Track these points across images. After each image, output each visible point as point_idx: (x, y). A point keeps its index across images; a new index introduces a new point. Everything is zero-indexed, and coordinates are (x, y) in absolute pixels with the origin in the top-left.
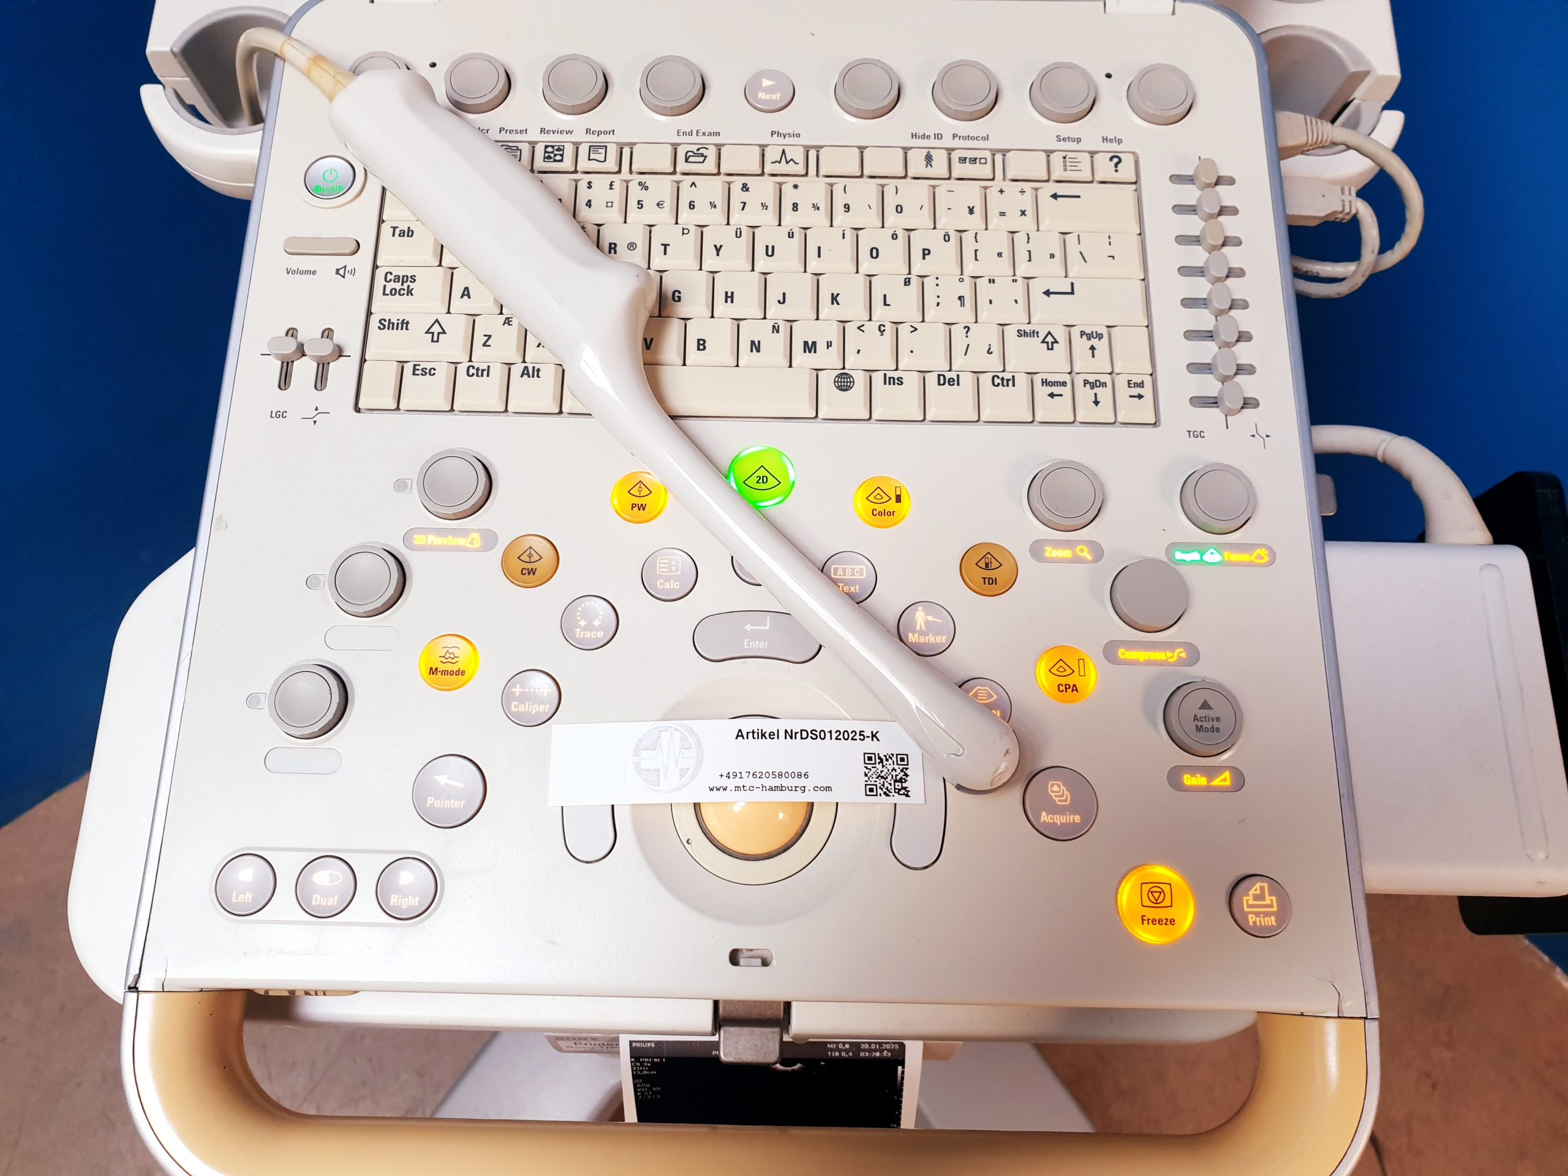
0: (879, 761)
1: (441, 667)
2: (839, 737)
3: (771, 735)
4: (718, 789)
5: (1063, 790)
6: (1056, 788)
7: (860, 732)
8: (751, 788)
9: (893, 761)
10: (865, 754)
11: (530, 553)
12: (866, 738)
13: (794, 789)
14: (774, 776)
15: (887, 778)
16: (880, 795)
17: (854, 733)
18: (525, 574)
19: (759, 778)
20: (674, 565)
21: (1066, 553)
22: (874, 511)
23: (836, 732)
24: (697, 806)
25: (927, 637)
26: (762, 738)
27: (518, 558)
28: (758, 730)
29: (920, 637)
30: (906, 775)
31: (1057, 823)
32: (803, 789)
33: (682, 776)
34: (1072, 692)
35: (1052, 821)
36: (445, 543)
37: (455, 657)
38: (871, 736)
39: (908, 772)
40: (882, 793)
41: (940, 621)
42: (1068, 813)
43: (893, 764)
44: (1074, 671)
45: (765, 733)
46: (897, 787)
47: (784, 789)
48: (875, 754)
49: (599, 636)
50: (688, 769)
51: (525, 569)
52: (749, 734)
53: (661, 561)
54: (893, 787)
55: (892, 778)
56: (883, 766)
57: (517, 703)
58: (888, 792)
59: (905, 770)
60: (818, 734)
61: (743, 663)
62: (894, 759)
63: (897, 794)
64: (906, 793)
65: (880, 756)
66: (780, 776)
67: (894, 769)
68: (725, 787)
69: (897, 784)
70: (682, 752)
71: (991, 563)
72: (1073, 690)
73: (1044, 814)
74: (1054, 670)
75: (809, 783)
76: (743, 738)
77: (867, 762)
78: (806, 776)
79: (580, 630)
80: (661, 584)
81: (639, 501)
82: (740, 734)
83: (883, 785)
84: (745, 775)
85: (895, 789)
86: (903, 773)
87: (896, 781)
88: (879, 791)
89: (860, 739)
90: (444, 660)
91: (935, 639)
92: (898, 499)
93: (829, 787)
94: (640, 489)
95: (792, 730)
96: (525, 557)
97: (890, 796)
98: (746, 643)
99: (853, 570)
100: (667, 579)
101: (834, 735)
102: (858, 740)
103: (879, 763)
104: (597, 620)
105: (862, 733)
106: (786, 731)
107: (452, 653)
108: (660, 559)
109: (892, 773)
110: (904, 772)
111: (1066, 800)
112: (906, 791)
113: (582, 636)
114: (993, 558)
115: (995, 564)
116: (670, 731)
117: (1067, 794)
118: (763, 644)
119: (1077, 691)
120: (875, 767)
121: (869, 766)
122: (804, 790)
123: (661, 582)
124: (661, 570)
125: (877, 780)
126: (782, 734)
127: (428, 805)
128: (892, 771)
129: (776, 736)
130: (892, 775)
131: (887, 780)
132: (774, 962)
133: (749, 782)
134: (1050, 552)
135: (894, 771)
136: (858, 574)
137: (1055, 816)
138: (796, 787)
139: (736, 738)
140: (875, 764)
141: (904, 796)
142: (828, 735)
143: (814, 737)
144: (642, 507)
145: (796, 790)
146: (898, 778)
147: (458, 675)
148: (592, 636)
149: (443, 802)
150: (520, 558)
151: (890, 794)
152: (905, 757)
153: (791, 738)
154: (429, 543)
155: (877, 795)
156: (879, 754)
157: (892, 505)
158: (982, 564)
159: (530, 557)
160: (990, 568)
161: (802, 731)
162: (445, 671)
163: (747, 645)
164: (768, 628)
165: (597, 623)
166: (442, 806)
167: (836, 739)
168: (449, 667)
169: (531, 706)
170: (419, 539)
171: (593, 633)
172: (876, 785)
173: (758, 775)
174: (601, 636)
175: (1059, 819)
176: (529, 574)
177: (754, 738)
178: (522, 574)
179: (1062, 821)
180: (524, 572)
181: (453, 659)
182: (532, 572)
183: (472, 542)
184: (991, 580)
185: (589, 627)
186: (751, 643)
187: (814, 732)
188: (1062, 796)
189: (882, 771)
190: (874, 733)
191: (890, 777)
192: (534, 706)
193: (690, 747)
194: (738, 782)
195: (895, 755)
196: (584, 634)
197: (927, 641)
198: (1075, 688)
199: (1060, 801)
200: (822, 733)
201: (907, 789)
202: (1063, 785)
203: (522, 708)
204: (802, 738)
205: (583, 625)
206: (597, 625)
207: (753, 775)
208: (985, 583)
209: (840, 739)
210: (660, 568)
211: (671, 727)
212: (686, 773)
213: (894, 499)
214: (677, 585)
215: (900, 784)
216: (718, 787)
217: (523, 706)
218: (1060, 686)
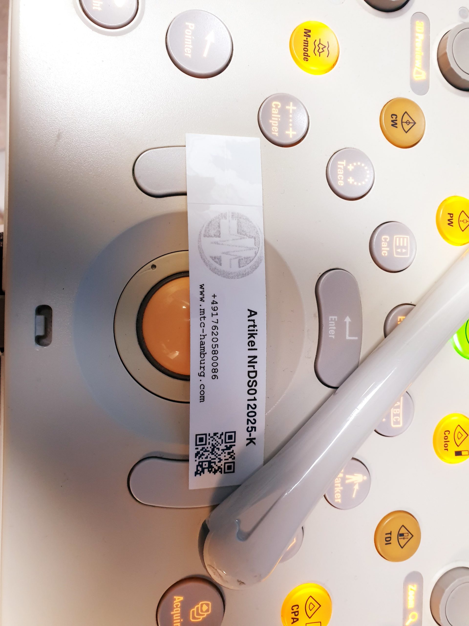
0: (228, 446)
1: (311, 41)
2: (250, 407)
3: (252, 343)
4: (202, 293)
5: (204, 615)
6: (205, 608)
7: (255, 428)
8: (202, 325)
9: (228, 459)
10: (235, 432)
11: (410, 123)
12: (249, 433)
13: (202, 365)
14: (214, 346)
15: (213, 454)
16: (197, 449)
17: (253, 421)
18: (392, 118)
19: (212, 332)
20: (402, 251)
21: (411, 604)
22: (448, 432)
23: (254, 405)
24: (185, 274)
25: (339, 485)
26: (249, 334)
27: (406, 112)
28: (257, 330)
29: (340, 479)
30: (215, 472)
31: (173, 611)
32: (202, 374)
33: (214, 258)
34: (292, 618)
35: (175, 607)
36: (417, 49)
37: (320, 53)
38: (251, 437)
39: (218, 473)
40: (199, 450)
41: (354, 496)
42: (182, 620)
43: (225, 460)
44: (310, 618)
45: (254, 338)
46: (204, 463)
47: (202, 356)
48: (235, 442)
49: (339, 182)
50: (221, 265)
51: (396, 118)
52: (252, 322)
53: (405, 239)
54: (204, 460)
55: (212, 459)
56: (223, 450)
57: (279, 107)
58: (199, 455)
59: (220, 470)
60: (253, 387)
61: (315, 315)
62: (230, 460)
63: (197, 464)
64: (199, 472)
65: (233, 447)
66: (214, 352)
67: (220, 460)
68: (204, 299)
69: (207, 463)
70: (236, 258)
71: (404, 538)
72: (293, 619)
73: (181, 598)
74: (311, 600)
75: (207, 380)
76: (249, 317)
77: (227, 434)
78: (214, 377)
79: (345, 165)
80: (386, 239)
81: (455, 220)
82: (253, 313)
83: (206, 451)
84: (215, 318)
85: (202, 462)
86: (217, 468)
87: (210, 462)
88: (200, 448)
89: (248, 427)
90: (317, 43)
91: (338, 492)
92: (458, 453)
93: (204, 399)
94: (465, 221)
95: (256, 362)
96: (406, 118)
97: (196, 457)
98: (333, 317)
99: (398, 415)
100: (390, 244)
101: (252, 403)
102: (248, 426)
103: (226, 446)
104: (353, 180)
105: (254, 429)
106: (255, 357)
107: (323, 51)
108: (407, 238)
109: (217, 459)
110: (218, 470)
111: (194, 618)
112: (201, 472)
113: (339, 166)
114: (407, 540)
115: (402, 542)
116: (255, 247)
117: (199, 618)
118: (332, 334)
119: (292, 623)
120: (222, 443)
121: (223, 437)
122: (201, 376)
123: (387, 239)
124: (398, 239)
125: (211, 445)
126: (253, 353)
127: (187, 23)
128: (219, 459)
129: (251, 347)
130: (215, 459)
131: (210, 454)
132: (38, 348)
133: (209, 322)
134: (412, 589)
135: (219, 460)
136: (395, 420)
137: (179, 609)
138: (204, 367)
139: (249, 310)
140: (226, 443)
141: (196, 471)
142: (252, 397)
143: (250, 384)
144: (450, 223)
145: (201, 367)
146: (213, 464)
147: (304, 55)
148: (339, 176)
149: (190, 37)
150: (406, 114)
151: (198, 457)
152: (232, 470)
153: (249, 362)
154: (417, 35)
155: (196, 445)
156: (234, 445)
157: (453, 448)
158: (403, 531)
159: (406, 122)
160: (399, 537)
161: (256, 372)
162: (307, 44)
163: (332, 319)
164: (348, 338)
165: (351, 180)
166: (186, 36)
167: (249, 405)
168: (311, 47)
169: (277, 119)
170: (420, 26)
171: (342, 176)
172: (206, 444)
173: (215, 331)
174: (339, 184)
175: (176, 613)
176: (392, 121)
177: (249, 327)
178: (392, 115)
179: (175, 616)
180: (394, 117)
181: (318, 51)
182: (394, 124)
183: (418, 73)
184: (389, 539)
185: (347, 174)
186: (333, 322)
187: (254, 383)
188: (198, 614)
189: (218, 449)
190: (254, 441)
191: (213, 457)
192: (277, 122)
193: (241, 265)
194: (208, 312)
195: (233, 461)
196: (341, 168)
197: (336, 485)
198: (295, 620)
199: (193, 612)
200: (254, 392)
201: (202, 473)
202: (208, 615)
203: (275, 111)
204: (249, 372)
205: (348, 167)
206: (349, 180)
207: (215, 326)
208: (386, 534)
209: (248, 409)
210: (400, 238)
211: (259, 248)
212: (217, 263)
213: (458, 449)
214: (385, 253)
215: (207, 466)
216: (204, 293)
217: (277, 112)
218: (297, 607)
